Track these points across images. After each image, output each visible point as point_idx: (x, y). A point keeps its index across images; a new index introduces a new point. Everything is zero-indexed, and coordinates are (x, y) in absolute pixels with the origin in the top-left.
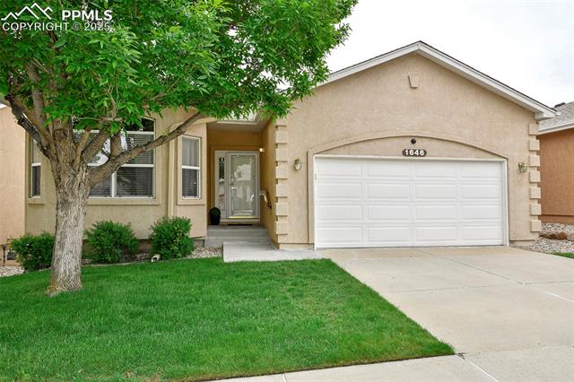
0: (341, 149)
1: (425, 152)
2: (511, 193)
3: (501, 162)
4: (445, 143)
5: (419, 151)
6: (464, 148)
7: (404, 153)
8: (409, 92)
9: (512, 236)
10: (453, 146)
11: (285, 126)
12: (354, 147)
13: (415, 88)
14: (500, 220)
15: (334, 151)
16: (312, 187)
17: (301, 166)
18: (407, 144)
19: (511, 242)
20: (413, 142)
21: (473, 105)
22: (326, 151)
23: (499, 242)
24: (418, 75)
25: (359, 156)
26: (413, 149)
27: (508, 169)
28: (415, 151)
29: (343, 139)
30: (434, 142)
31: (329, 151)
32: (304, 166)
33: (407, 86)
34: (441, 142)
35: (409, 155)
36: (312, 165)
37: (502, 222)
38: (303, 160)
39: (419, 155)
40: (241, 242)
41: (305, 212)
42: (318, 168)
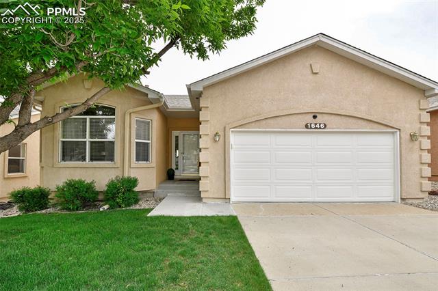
0: (253, 124)
1: (325, 126)
2: (403, 159)
3: (393, 133)
4: (343, 117)
5: (320, 125)
6: (360, 122)
7: (307, 126)
8: (311, 77)
9: (403, 194)
10: (350, 120)
11: (208, 107)
12: (264, 122)
13: (316, 73)
14: (392, 181)
15: (247, 126)
16: (229, 153)
17: (220, 138)
18: (309, 119)
19: (402, 199)
20: (315, 117)
21: (369, 85)
22: (240, 126)
23: (391, 199)
24: (319, 63)
25: (267, 130)
26: (315, 123)
27: (400, 138)
28: (316, 124)
29: (254, 116)
30: (333, 117)
31: (243, 126)
32: (222, 138)
33: (310, 72)
34: (339, 117)
35: (311, 128)
36: (229, 137)
37: (394, 183)
38: (221, 133)
39: (320, 128)
40: (180, 194)
41: (223, 174)
42: (233, 139)
